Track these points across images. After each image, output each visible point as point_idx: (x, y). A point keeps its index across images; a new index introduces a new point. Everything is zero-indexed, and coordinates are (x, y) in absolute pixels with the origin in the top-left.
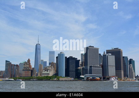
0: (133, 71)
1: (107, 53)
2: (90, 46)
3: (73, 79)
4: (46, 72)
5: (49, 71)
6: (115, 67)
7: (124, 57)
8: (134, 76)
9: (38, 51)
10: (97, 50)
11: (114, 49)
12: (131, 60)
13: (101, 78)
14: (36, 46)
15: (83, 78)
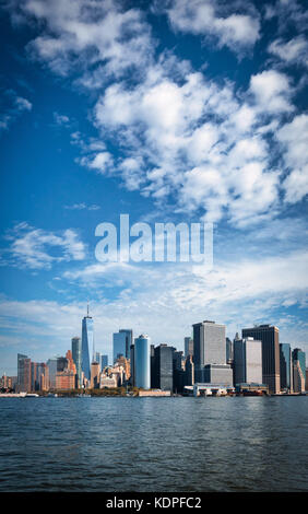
0: (302, 374)
1: (244, 336)
2: (207, 321)
3: (168, 393)
4: (108, 379)
6: (260, 368)
7: (281, 345)
10: (221, 329)
11: (260, 326)
12: (296, 350)
14: (84, 321)
15: (191, 391)
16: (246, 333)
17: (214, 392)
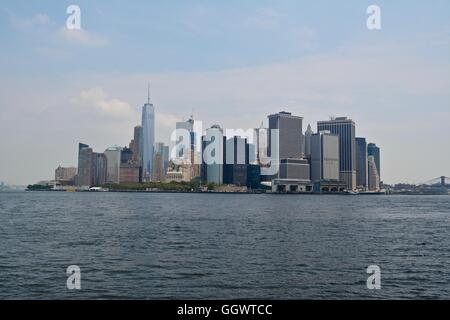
0: (376, 171)
1: (319, 129)
2: (283, 113)
3: (244, 189)
4: (175, 172)
5: (180, 168)
6: (337, 163)
7: (357, 139)
8: (377, 184)
9: (148, 120)
10: (298, 121)
11: (337, 119)
12: (371, 145)
13: (308, 188)
14: (144, 109)
15: (270, 188)
16: (322, 126)
17: (293, 188)
